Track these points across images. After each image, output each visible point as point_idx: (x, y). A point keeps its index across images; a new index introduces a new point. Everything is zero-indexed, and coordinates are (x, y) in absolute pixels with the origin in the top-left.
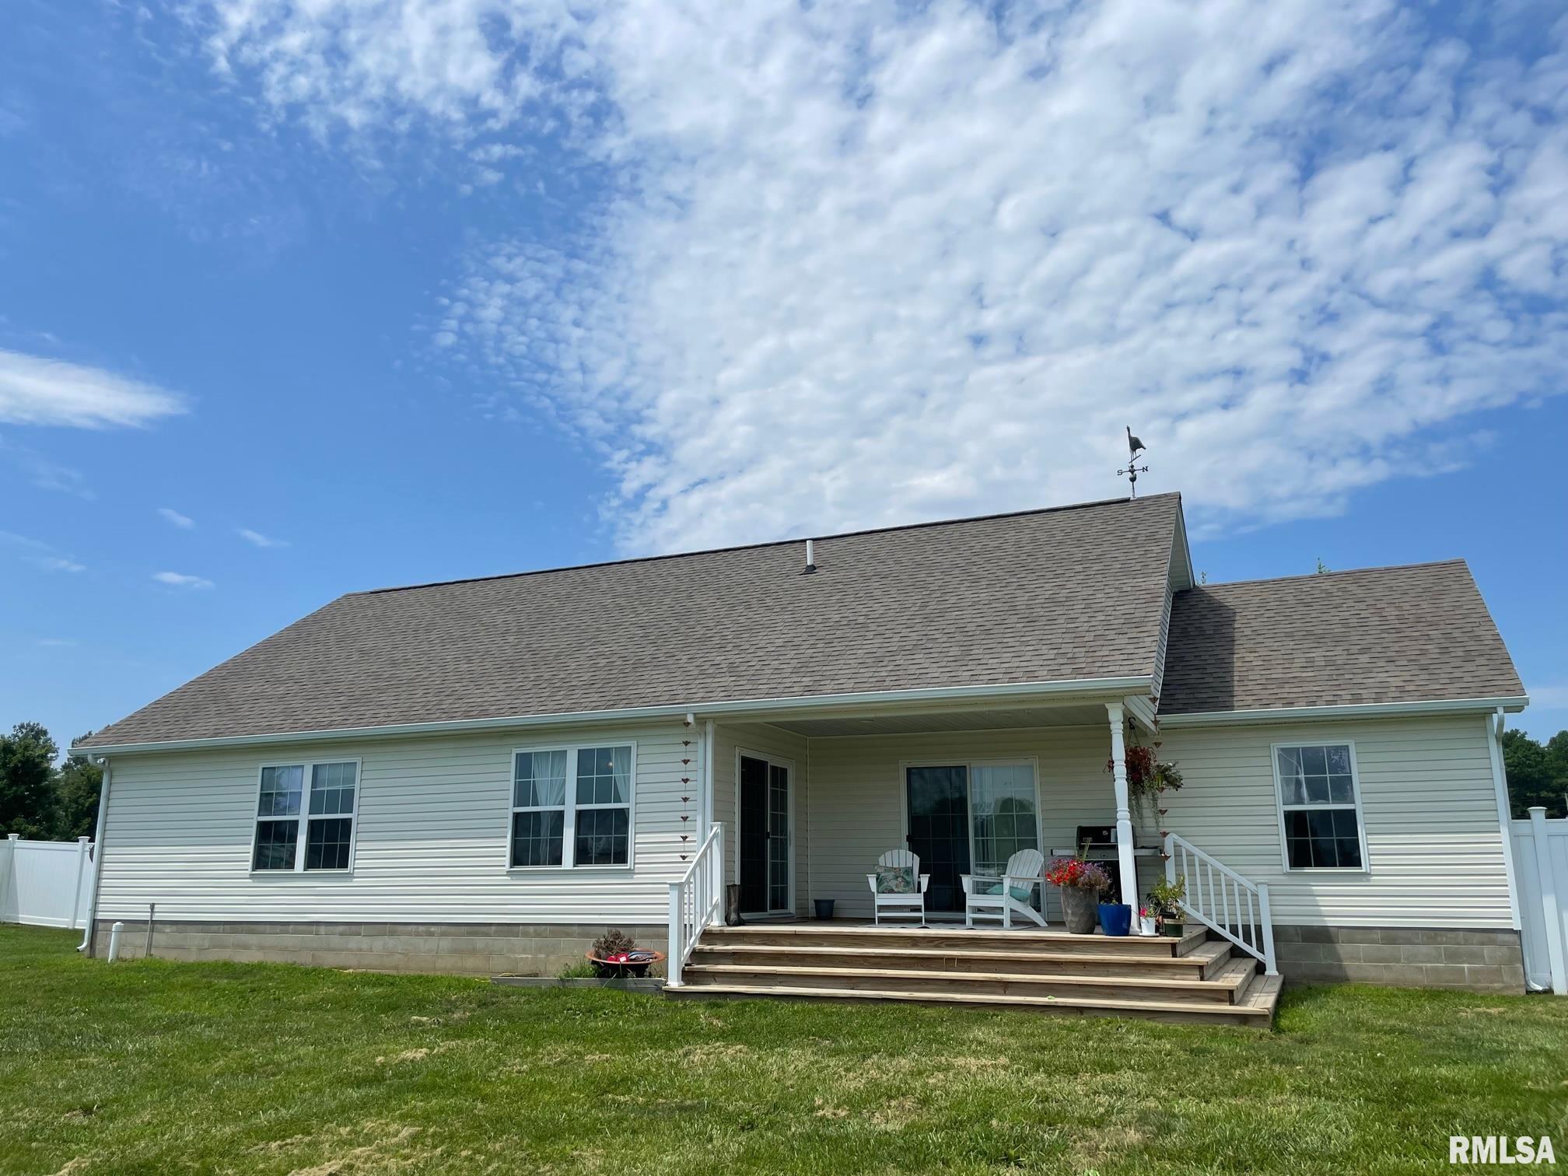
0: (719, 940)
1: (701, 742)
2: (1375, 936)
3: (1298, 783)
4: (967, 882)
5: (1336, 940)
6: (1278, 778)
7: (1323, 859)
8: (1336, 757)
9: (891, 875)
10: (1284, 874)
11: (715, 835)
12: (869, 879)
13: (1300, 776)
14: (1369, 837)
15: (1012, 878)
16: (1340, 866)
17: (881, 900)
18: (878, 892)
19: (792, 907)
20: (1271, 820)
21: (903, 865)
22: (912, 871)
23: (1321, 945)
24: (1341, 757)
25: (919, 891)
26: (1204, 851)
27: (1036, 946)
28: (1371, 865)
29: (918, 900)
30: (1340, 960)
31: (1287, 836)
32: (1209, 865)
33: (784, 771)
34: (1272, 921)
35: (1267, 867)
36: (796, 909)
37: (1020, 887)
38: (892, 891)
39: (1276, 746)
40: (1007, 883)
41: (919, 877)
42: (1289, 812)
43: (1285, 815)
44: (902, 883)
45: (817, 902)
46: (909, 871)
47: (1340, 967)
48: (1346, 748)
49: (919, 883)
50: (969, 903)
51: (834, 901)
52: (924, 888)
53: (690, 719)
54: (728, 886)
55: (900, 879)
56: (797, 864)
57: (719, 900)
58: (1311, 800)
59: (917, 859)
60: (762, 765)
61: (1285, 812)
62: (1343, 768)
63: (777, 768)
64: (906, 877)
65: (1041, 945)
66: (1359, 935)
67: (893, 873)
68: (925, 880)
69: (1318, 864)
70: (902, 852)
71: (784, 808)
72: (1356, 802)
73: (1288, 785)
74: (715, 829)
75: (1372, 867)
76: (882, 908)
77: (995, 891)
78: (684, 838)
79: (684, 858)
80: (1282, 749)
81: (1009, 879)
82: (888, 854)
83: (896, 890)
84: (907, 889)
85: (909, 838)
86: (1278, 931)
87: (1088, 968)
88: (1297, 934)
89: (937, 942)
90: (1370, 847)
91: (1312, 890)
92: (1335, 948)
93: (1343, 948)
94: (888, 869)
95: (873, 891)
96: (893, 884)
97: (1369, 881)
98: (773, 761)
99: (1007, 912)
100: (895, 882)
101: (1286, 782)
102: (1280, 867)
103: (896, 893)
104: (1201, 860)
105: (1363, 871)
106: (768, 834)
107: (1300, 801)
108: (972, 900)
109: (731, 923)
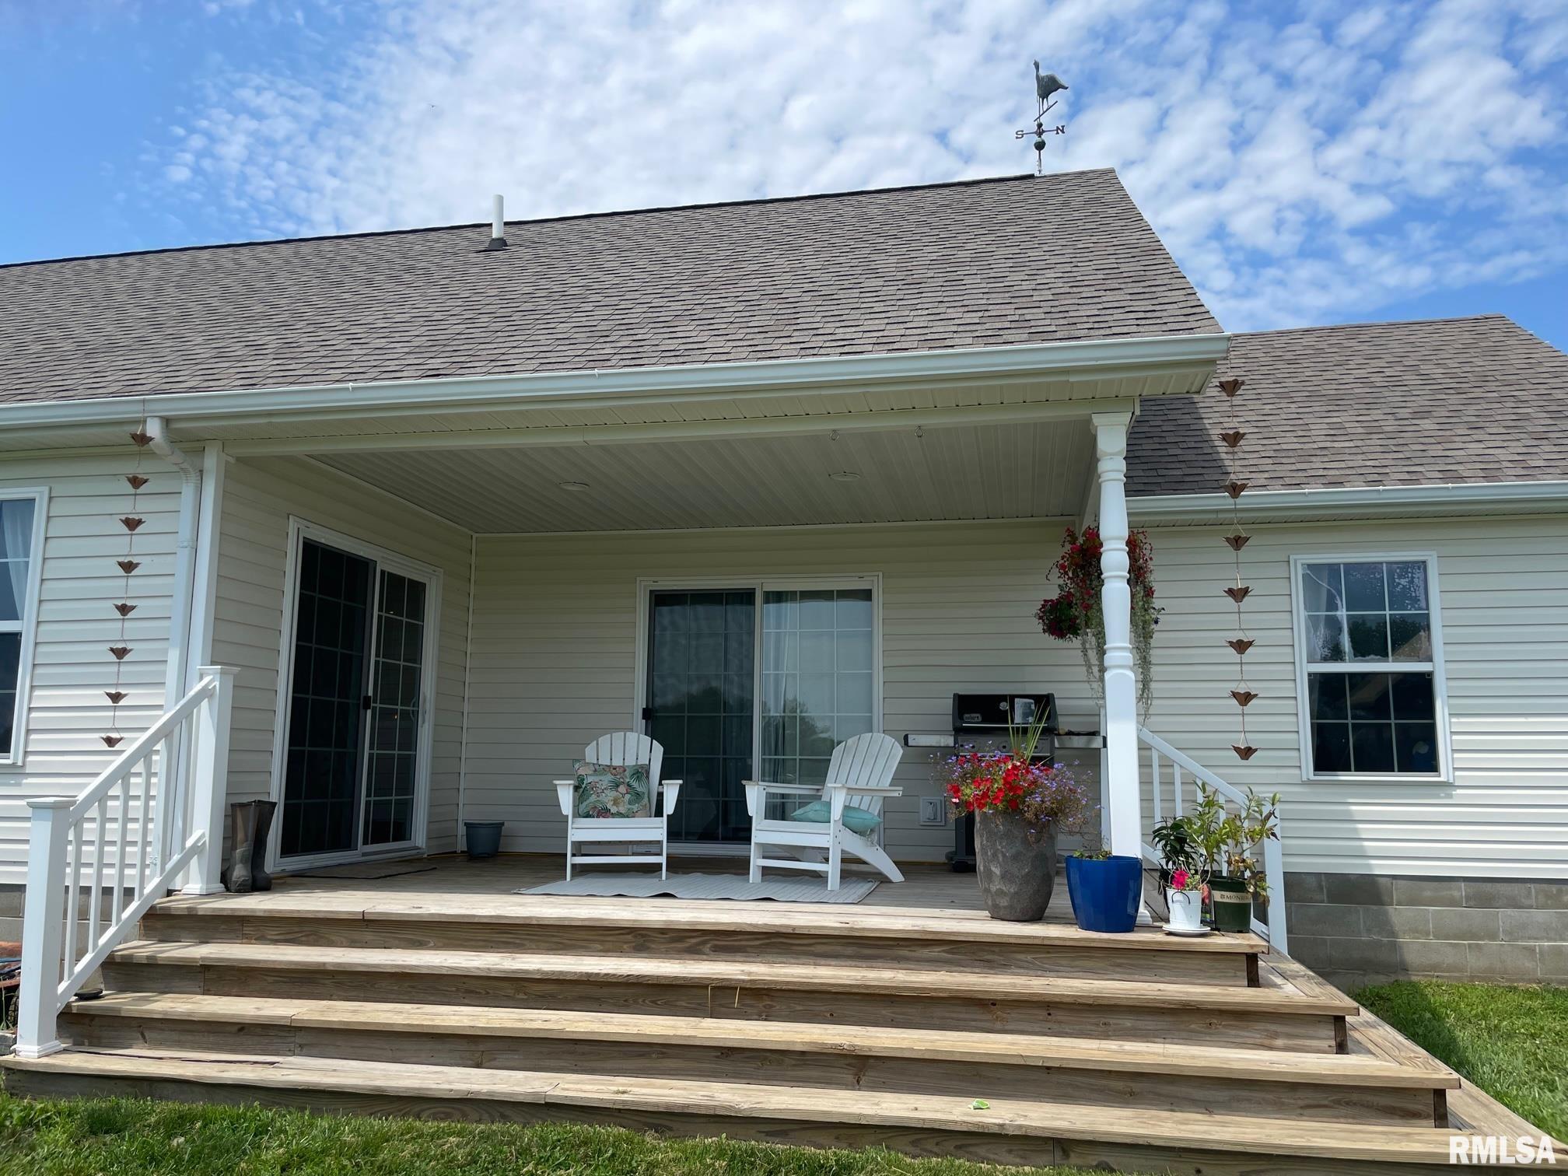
0: (184, 928)
1: (188, 491)
2: (1456, 894)
3: (1333, 624)
4: (755, 796)
5: (1386, 898)
6: (1301, 615)
7: (1374, 759)
8: (1403, 582)
9: (606, 780)
10: (1303, 784)
11: (205, 693)
12: (559, 788)
13: (1338, 613)
14: (1454, 720)
15: (849, 789)
16: (1400, 770)
17: (581, 831)
18: (577, 814)
19: (420, 836)
20: (1286, 689)
21: (630, 761)
22: (648, 772)
23: (1361, 908)
24: (1411, 582)
25: (659, 813)
26: (1165, 740)
27: (925, 952)
28: (1455, 769)
29: (656, 830)
30: (1393, 934)
31: (1311, 719)
32: (1177, 768)
33: (417, 590)
34: (1285, 864)
35: (1274, 771)
36: (429, 838)
37: (864, 807)
38: (604, 813)
39: (1302, 559)
40: (838, 802)
41: (660, 784)
42: (1315, 674)
43: (1309, 680)
44: (628, 796)
45: (469, 826)
46: (642, 773)
47: (1394, 946)
48: (1422, 565)
49: (660, 795)
50: (757, 837)
51: (503, 824)
52: (669, 807)
53: (154, 429)
54: (232, 805)
55: (622, 789)
56: (435, 758)
57: (207, 838)
58: (1355, 656)
59: (659, 749)
60: (359, 568)
61: (1310, 675)
62: (1416, 600)
63: (401, 579)
64: (635, 784)
65: (935, 952)
66: (1428, 890)
67: (610, 777)
68: (671, 792)
69: (1361, 767)
70: (632, 737)
71: (415, 653)
72: (1436, 658)
73: (1316, 628)
74: (206, 680)
75: (1457, 773)
76: (580, 848)
77: (811, 815)
78: (116, 697)
79: (110, 742)
80: (1310, 566)
81: (844, 792)
82: (604, 740)
83: (614, 810)
84: (635, 807)
85: (647, 714)
86: (1292, 882)
87: (1059, 1015)
88: (1321, 888)
89: (694, 941)
90: (1455, 737)
91: (1349, 812)
92: (1386, 913)
93: (1399, 914)
94: (599, 770)
95: (565, 812)
96: (608, 798)
97: (1450, 796)
98: (387, 562)
99: (835, 858)
100: (612, 794)
101: (1313, 621)
102: (1297, 771)
103: (613, 815)
104: (1162, 757)
105: (1441, 779)
106: (367, 699)
107: (1336, 654)
108: (765, 832)
109: (233, 888)
